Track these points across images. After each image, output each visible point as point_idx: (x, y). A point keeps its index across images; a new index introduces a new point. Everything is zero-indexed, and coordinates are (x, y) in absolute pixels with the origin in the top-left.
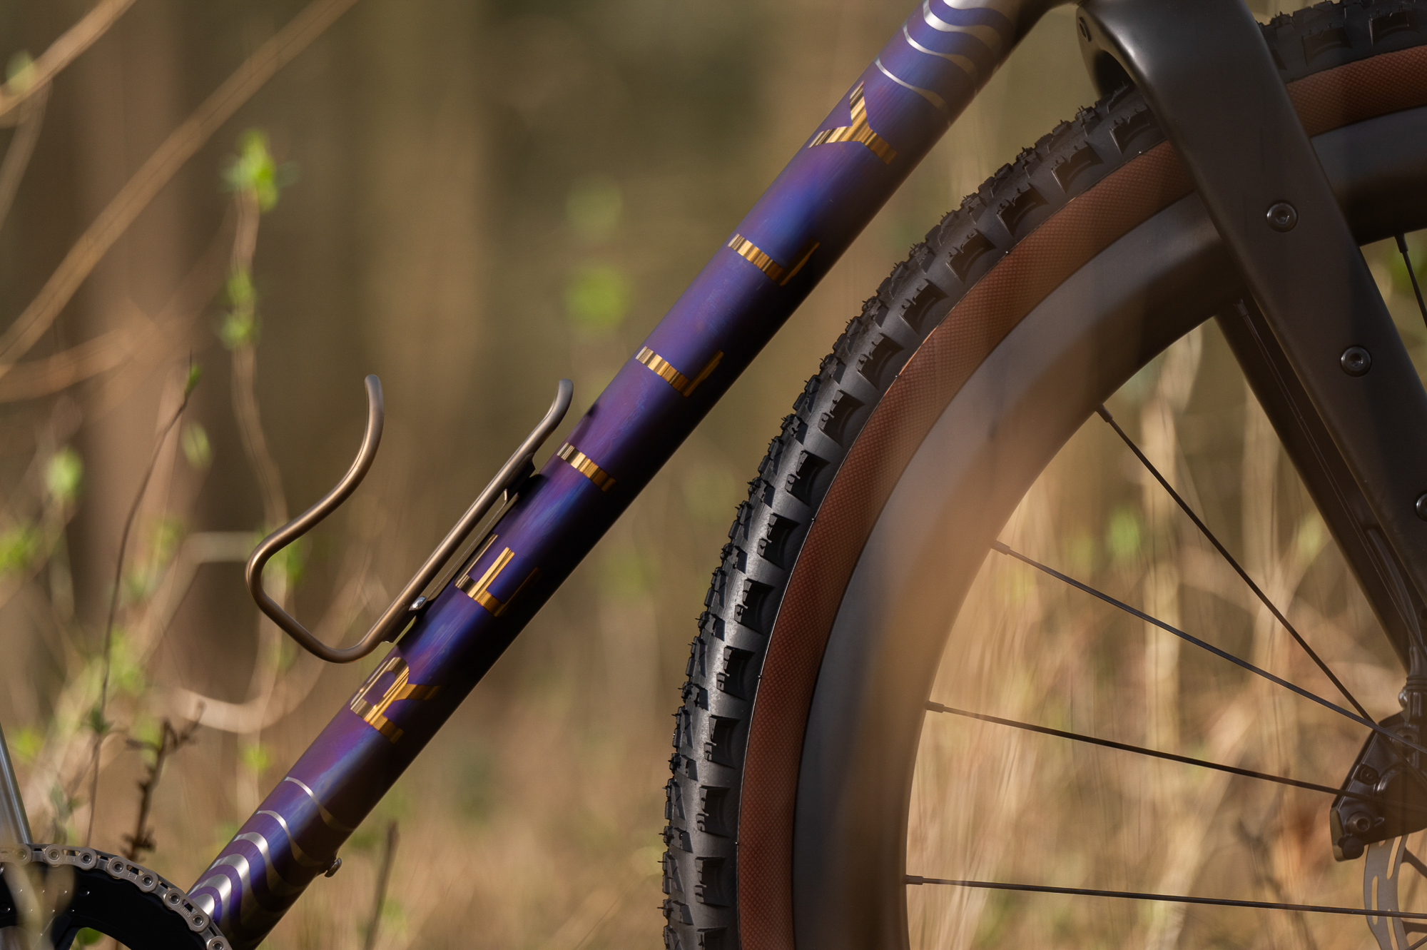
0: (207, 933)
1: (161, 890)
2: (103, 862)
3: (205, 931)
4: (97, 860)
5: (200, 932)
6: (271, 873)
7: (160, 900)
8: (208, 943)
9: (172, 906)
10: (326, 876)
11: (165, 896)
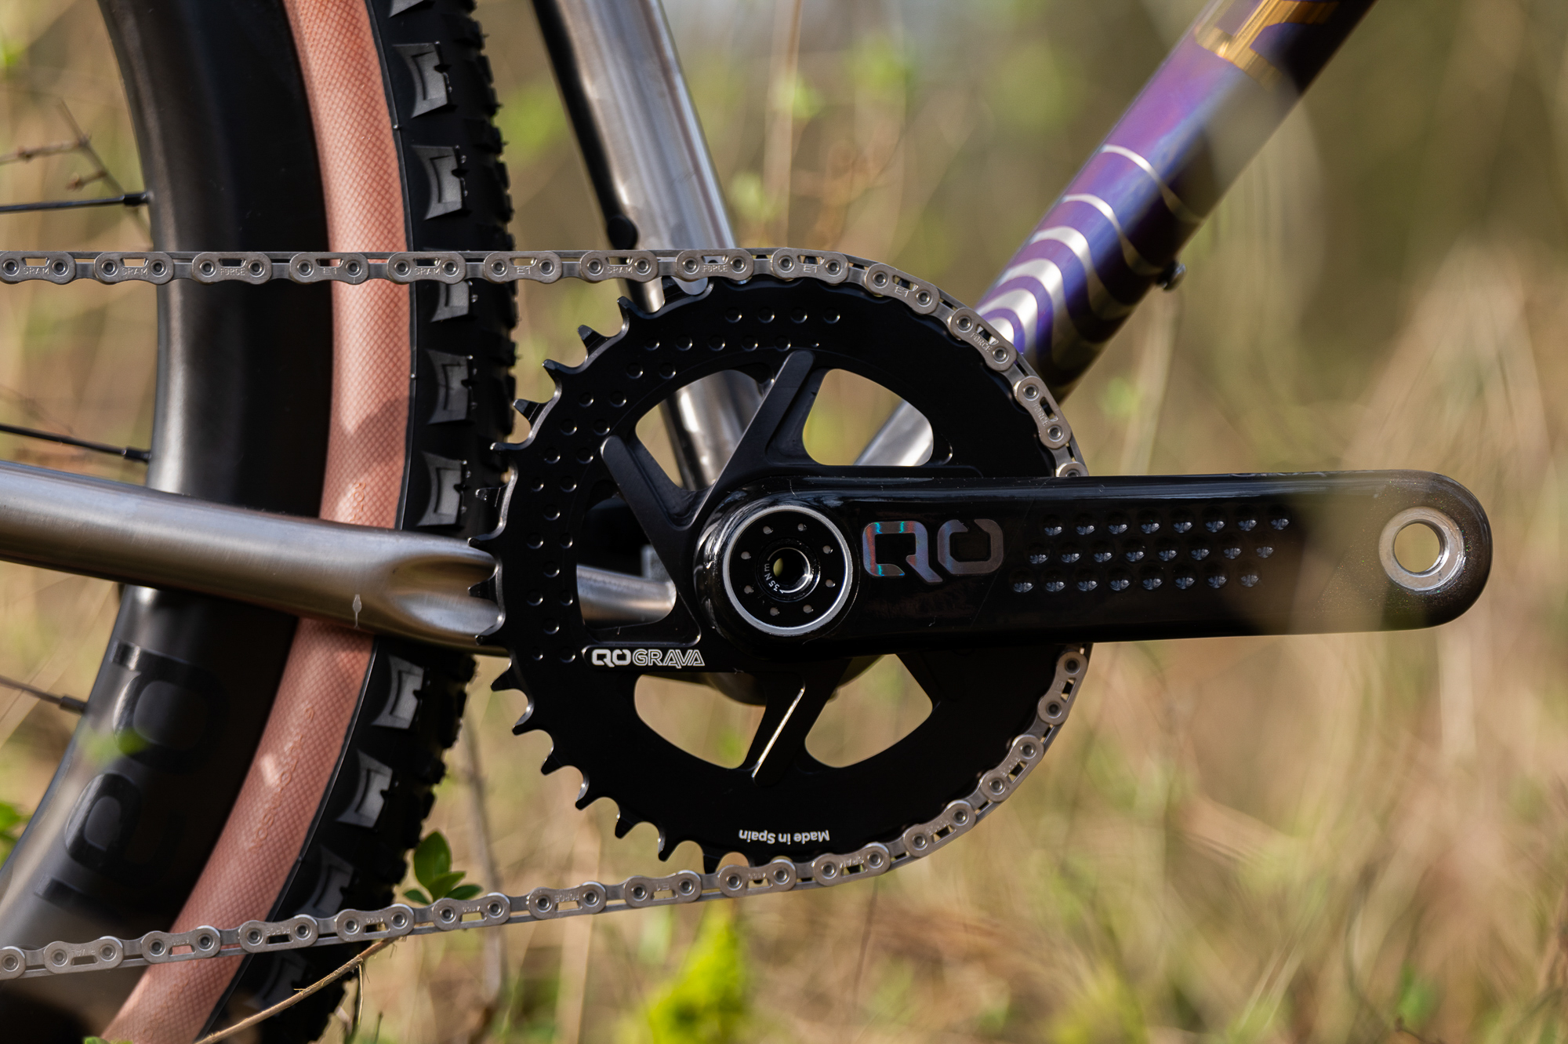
0: (1014, 373)
1: (944, 312)
2: (858, 272)
3: (1011, 370)
4: (849, 269)
5: (1003, 371)
6: (1096, 287)
7: (943, 326)
8: (1016, 388)
9: (961, 334)
10: (1166, 289)
11: (949, 320)
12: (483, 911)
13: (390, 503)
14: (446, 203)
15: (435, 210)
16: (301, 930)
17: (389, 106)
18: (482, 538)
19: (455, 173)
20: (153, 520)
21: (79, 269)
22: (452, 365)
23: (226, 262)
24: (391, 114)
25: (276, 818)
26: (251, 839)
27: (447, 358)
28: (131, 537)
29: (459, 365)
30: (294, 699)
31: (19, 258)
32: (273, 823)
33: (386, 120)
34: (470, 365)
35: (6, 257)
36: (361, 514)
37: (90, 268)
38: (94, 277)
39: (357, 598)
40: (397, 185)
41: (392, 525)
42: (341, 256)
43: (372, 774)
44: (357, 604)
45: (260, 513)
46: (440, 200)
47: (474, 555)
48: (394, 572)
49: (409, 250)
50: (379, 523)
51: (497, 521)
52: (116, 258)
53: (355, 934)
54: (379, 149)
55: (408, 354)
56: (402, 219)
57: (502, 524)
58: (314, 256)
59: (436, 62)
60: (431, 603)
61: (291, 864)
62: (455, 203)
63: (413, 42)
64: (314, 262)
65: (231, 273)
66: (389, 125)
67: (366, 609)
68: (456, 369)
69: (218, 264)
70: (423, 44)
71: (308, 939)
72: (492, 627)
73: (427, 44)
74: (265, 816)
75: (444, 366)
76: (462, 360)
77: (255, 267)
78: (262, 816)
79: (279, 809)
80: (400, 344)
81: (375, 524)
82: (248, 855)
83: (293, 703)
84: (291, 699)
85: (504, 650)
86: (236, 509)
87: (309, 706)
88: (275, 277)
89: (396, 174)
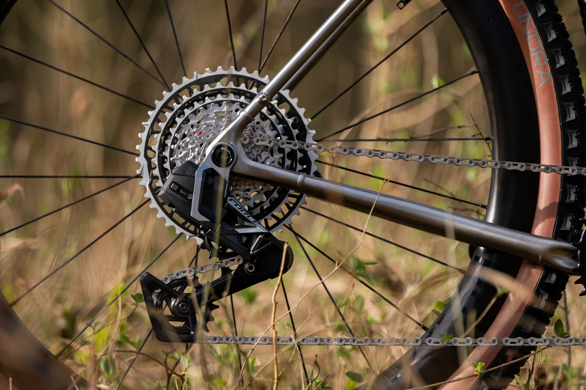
12: (568, 341)
13: (552, 224)
14: (573, 145)
15: (570, 147)
16: (519, 341)
17: (560, 118)
18: (575, 243)
19: (576, 137)
20: (489, 230)
21: (476, 163)
22: (572, 188)
23: (514, 165)
24: (560, 121)
25: (517, 305)
26: (509, 310)
27: (570, 186)
28: (482, 234)
29: (574, 188)
30: (523, 274)
31: (461, 159)
32: (516, 306)
33: (559, 122)
34: (577, 188)
35: (458, 159)
36: (544, 226)
37: (479, 164)
38: (480, 166)
39: (541, 256)
40: (560, 140)
41: (551, 237)
42: (543, 165)
43: (543, 295)
44: (540, 257)
45: (516, 231)
46: (571, 144)
47: (573, 247)
48: (551, 250)
49: (562, 165)
50: (547, 236)
51: (580, 239)
52: (486, 161)
53: (534, 344)
54: (557, 149)
55: (560, 184)
56: (561, 149)
57: (581, 240)
58: (537, 165)
59: (573, 107)
60: (560, 259)
61: (520, 317)
62: (575, 145)
63: (567, 102)
64: (537, 167)
65: (515, 168)
66: (559, 123)
67: (543, 259)
68: (573, 189)
69: (512, 165)
70: (570, 103)
71: (521, 343)
72: (576, 267)
73: (571, 103)
74: (514, 304)
75: (569, 188)
76: (575, 187)
77: (522, 167)
78: (513, 304)
79: (518, 302)
80: (558, 182)
81: (546, 237)
82: (508, 314)
83: (523, 275)
84: (522, 274)
85: (579, 273)
86: (510, 229)
87: (527, 276)
88: (527, 170)
89: (560, 137)
